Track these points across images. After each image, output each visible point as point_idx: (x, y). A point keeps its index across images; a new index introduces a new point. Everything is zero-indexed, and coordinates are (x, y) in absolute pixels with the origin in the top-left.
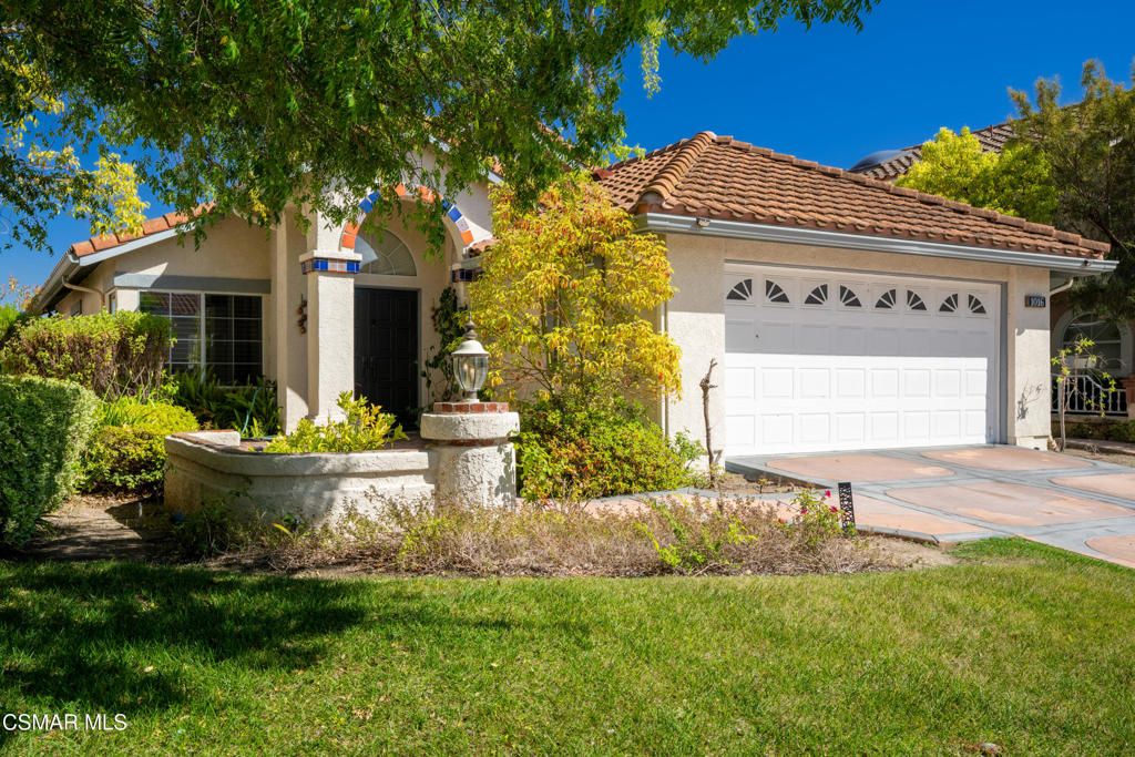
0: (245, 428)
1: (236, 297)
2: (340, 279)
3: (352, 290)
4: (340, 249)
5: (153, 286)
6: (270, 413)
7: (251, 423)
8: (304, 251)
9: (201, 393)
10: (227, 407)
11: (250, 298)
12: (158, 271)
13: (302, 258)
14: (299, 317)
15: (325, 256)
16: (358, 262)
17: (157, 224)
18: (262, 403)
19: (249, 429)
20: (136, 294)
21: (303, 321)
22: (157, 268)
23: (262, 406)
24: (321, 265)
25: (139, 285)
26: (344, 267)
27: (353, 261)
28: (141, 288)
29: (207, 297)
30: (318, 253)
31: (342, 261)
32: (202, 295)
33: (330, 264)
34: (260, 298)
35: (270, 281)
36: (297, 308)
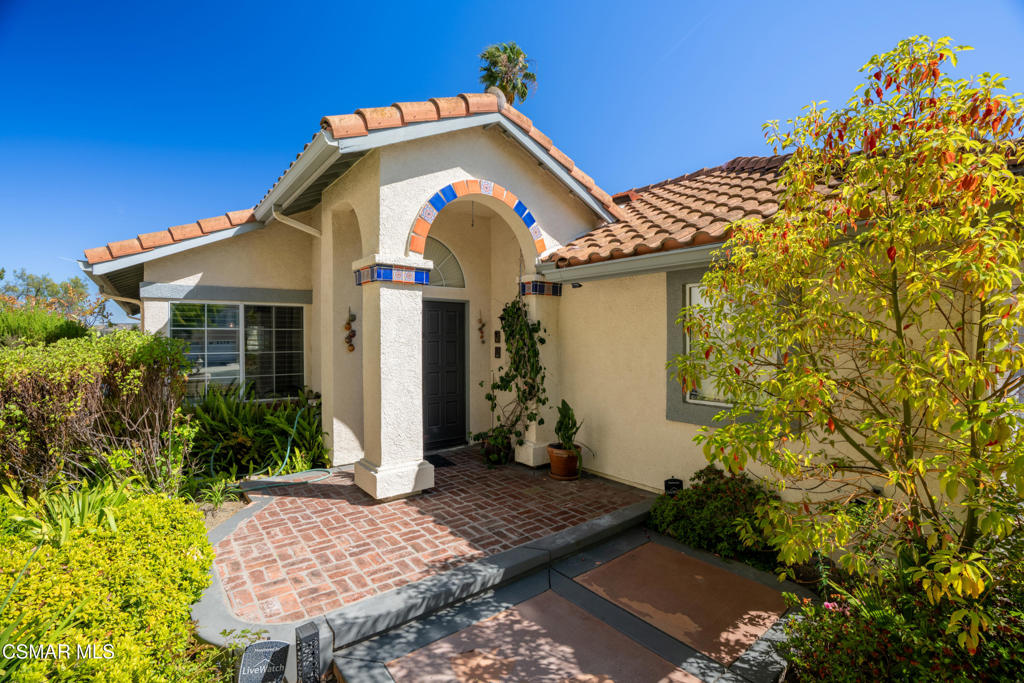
0: (287, 459)
1: (278, 308)
2: (406, 292)
3: (421, 305)
4: (406, 254)
5: (186, 298)
6: (313, 438)
7: (293, 451)
8: (359, 255)
9: (237, 415)
10: (266, 431)
11: (292, 308)
12: (192, 281)
13: (356, 265)
14: (346, 333)
15: (389, 262)
16: (428, 271)
17: (188, 230)
18: (305, 424)
19: (290, 458)
20: (166, 306)
21: (351, 337)
22: (191, 277)
23: (304, 429)
24: (384, 273)
25: (169, 296)
26: (411, 277)
27: (423, 269)
28: (173, 299)
29: (247, 308)
30: (381, 258)
31: (409, 268)
32: (241, 305)
33: (394, 272)
34: (302, 308)
35: (311, 291)
36: (344, 323)
